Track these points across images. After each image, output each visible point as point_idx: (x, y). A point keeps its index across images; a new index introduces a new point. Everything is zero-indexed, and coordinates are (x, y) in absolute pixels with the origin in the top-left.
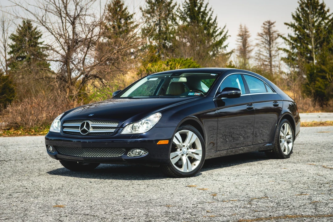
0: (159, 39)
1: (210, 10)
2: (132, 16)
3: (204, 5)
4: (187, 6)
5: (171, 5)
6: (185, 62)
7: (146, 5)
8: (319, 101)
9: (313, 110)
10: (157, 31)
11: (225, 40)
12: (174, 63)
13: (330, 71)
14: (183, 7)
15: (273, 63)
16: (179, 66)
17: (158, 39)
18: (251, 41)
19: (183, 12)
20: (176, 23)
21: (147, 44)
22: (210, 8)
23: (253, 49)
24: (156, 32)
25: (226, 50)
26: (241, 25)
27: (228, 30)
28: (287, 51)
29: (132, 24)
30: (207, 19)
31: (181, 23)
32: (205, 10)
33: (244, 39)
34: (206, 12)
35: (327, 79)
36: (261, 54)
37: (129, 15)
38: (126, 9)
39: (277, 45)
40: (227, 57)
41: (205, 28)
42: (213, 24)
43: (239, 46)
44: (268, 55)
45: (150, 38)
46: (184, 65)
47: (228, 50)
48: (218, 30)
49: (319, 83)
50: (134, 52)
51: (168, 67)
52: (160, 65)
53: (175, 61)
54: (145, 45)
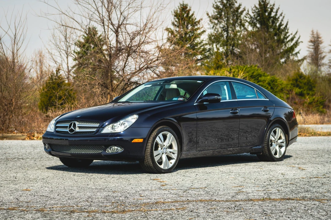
0: (227, 45)
1: (281, 15)
2: (199, 22)
3: (275, 10)
4: (257, 11)
5: (240, 11)
6: (249, 69)
7: (214, 11)
11: (297, 47)
12: (237, 70)
14: (253, 13)
16: (242, 73)
17: (225, 46)
18: (323, 47)
19: (252, 17)
20: (245, 29)
21: (214, 50)
22: (281, 13)
23: (325, 56)
24: (224, 38)
25: (298, 57)
26: (313, 31)
27: (300, 36)
29: (199, 31)
30: (278, 24)
31: (250, 28)
32: (276, 15)
33: (316, 45)
34: (277, 17)
37: (196, 20)
38: (193, 15)
40: (300, 63)
41: (276, 35)
42: (284, 30)
43: (310, 53)
45: (218, 44)
46: (247, 72)
48: (289, 35)
50: (201, 59)
51: (231, 74)
52: (223, 72)
53: (238, 67)
54: (212, 52)
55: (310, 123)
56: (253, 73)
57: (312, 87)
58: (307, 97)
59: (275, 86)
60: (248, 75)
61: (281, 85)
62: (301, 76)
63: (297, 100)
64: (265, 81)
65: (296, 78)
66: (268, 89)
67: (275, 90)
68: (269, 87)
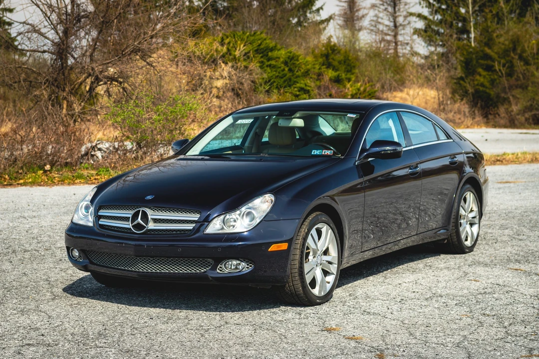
6: (252, 38)
8: (482, 108)
9: (471, 124)
12: (234, 40)
13: (499, 57)
15: (400, 38)
16: (242, 46)
23: (366, 14)
25: (320, 15)
28: (425, 18)
35: (495, 70)
36: (380, 23)
39: (407, 7)
40: (322, 26)
43: (341, 10)
44: (392, 24)
46: (250, 43)
47: (324, 15)
49: (483, 77)
51: (223, 47)
52: (210, 43)
53: (234, 35)
56: (259, 45)
57: (351, 67)
58: (348, 85)
59: (296, 67)
60: (252, 49)
61: (304, 64)
62: (333, 48)
63: (333, 90)
64: (279, 58)
65: (325, 52)
66: (285, 72)
67: (295, 72)
68: (287, 69)
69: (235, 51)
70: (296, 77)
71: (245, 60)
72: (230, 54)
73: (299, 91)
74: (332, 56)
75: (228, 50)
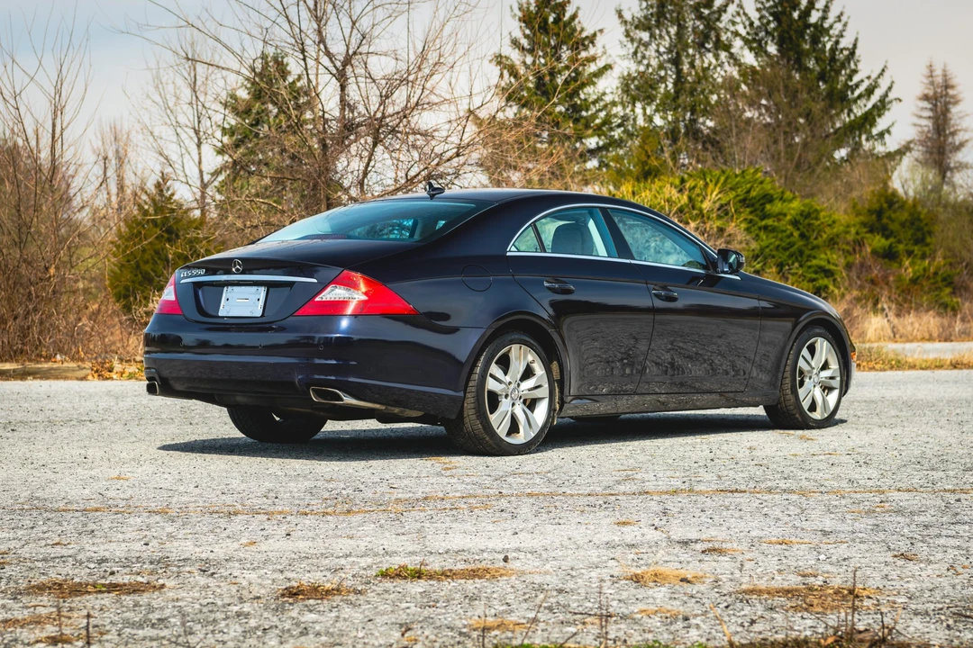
0: (675, 108)
1: (839, 19)
2: (592, 39)
3: (820, 5)
4: (768, 4)
6: (737, 179)
7: (639, 4)
10: (668, 83)
11: (883, 114)
12: (702, 182)
14: (757, 9)
16: (715, 193)
17: (669, 110)
18: (960, 115)
19: (754, 23)
20: (732, 57)
21: (638, 123)
22: (838, 13)
23: (968, 141)
24: (666, 86)
25: (885, 144)
26: (930, 66)
27: (893, 82)
29: (592, 65)
30: (828, 46)
32: (824, 18)
33: (938, 109)
34: (826, 25)
37: (584, 35)
38: (574, 17)
41: (822, 77)
42: (846, 63)
43: (920, 132)
45: (649, 104)
46: (731, 189)
47: (892, 144)
48: (862, 81)
50: (599, 149)
51: (682, 195)
52: (661, 188)
53: (704, 175)
54: (630, 128)
55: (911, 338)
56: (748, 192)
57: (923, 234)
58: (907, 263)
59: (814, 231)
60: (735, 198)
61: (829, 225)
62: (891, 200)
63: (876, 272)
64: (785, 215)
65: (876, 206)
66: (792, 239)
67: (811, 240)
68: (796, 234)
69: (702, 202)
70: (813, 249)
71: (719, 217)
72: (693, 208)
73: (816, 272)
74: (889, 213)
75: (690, 199)
